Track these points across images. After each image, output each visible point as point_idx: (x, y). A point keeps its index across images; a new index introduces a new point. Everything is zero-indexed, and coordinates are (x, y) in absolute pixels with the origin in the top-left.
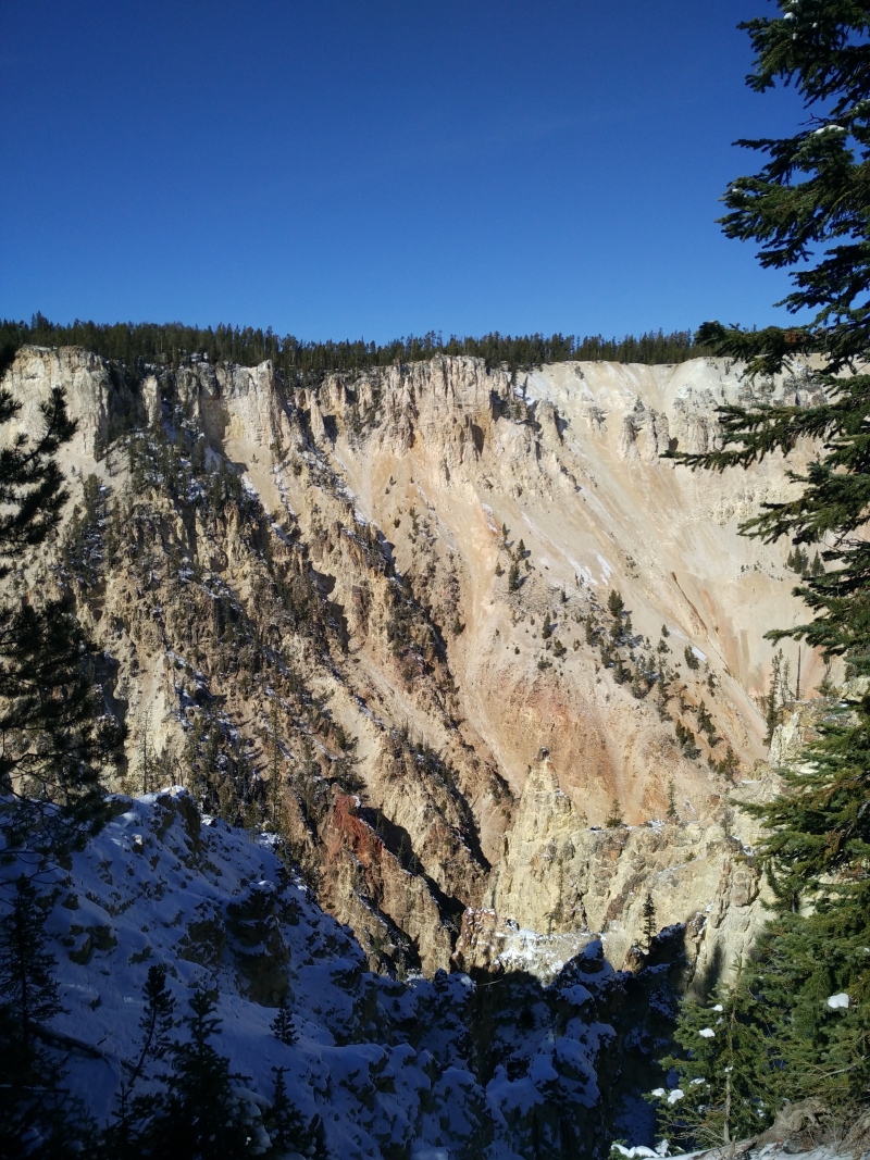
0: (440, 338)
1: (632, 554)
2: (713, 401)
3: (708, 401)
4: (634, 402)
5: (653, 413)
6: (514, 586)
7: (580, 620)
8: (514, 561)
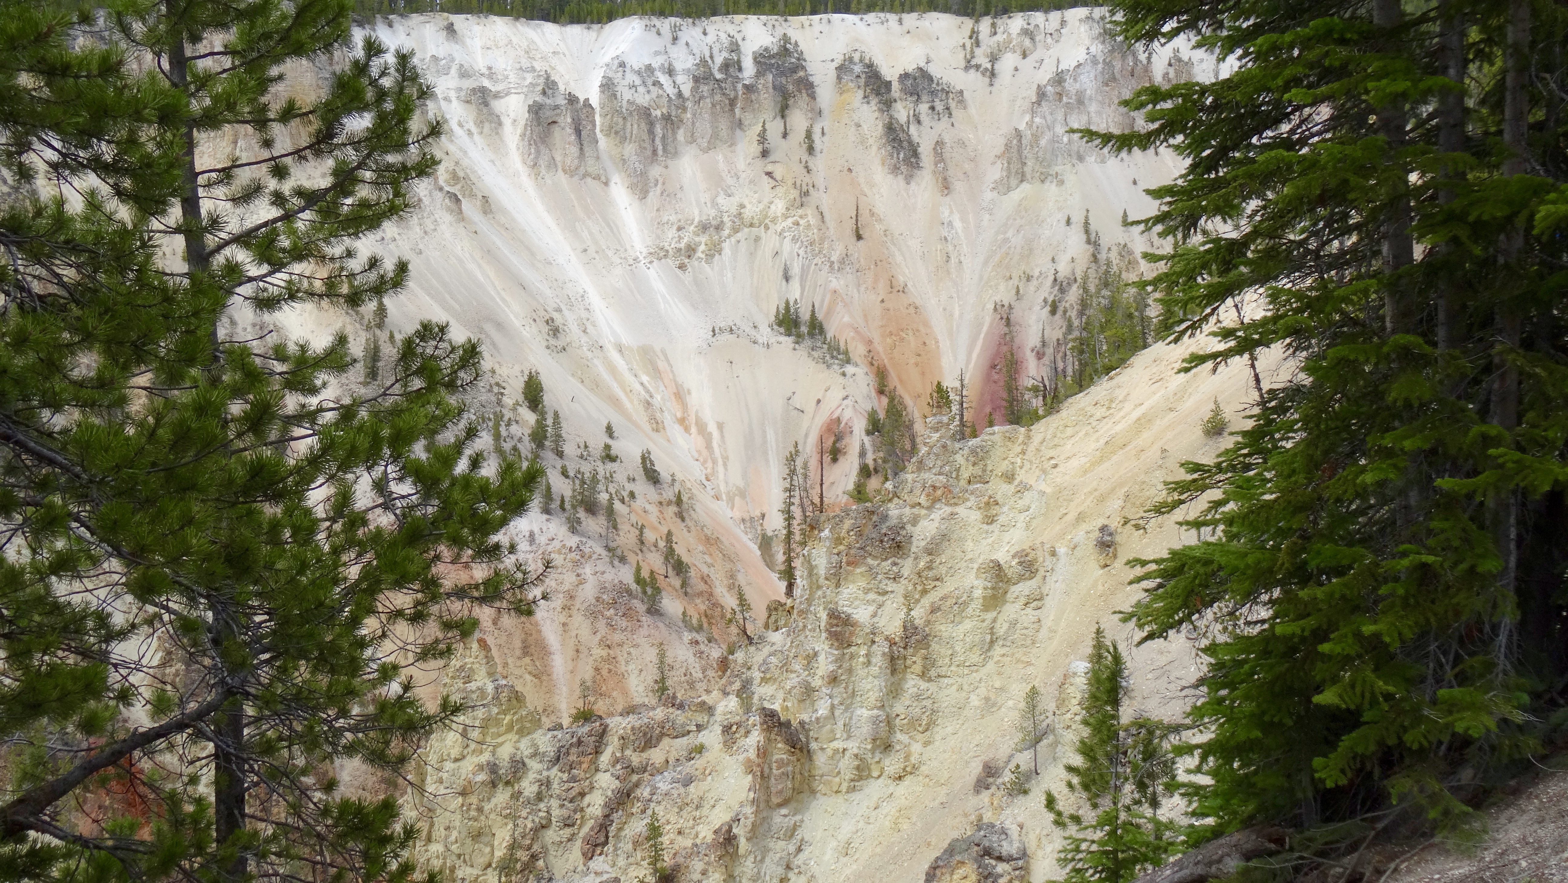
1: (555, 315)
2: (657, 83)
3: (649, 82)
4: (542, 81)
5: (572, 99)
6: (372, 371)
7: (481, 420)
8: (369, 331)
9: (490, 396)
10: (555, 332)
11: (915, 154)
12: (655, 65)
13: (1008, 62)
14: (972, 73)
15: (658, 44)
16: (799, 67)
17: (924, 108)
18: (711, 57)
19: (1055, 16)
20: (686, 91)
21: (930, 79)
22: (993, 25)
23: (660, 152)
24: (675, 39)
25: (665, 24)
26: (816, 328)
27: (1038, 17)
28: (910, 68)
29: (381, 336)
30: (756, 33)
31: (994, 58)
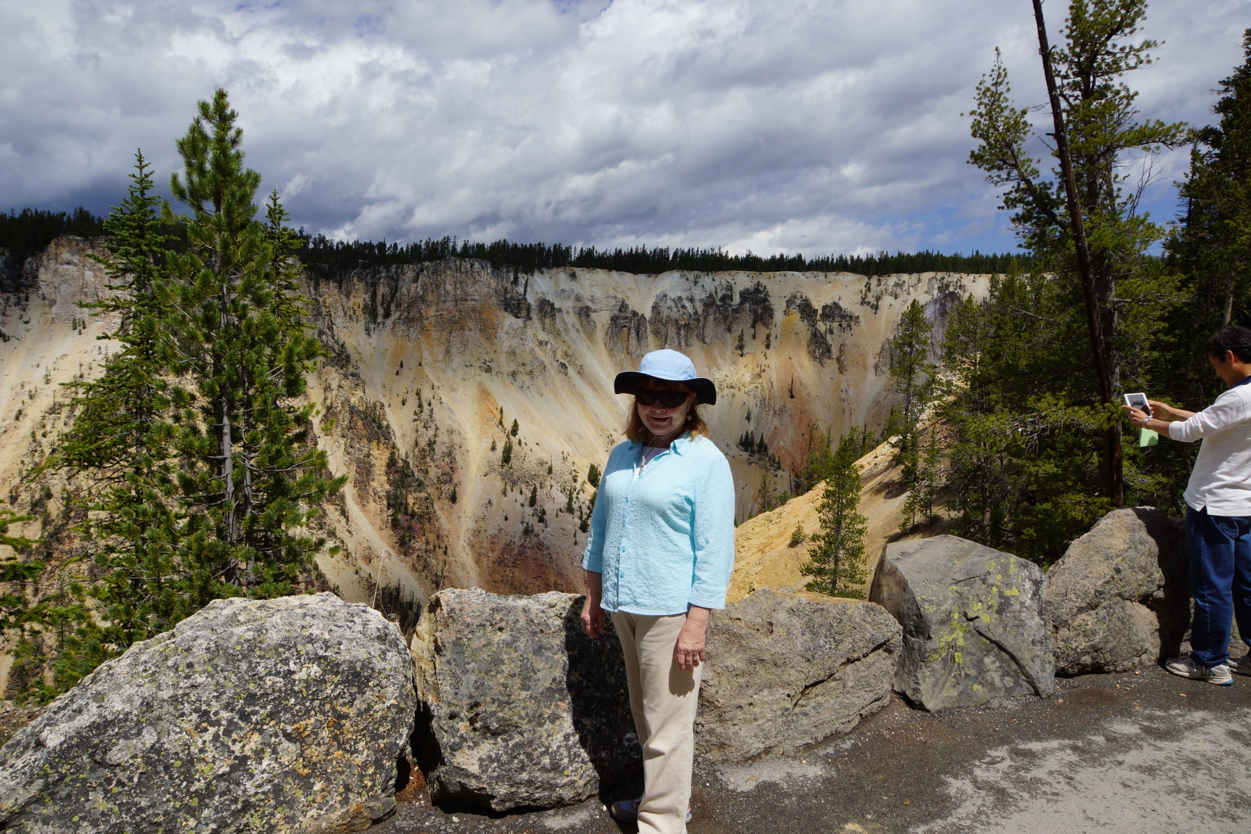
0: (454, 242)
1: (613, 433)
2: (683, 306)
3: (679, 306)
4: (619, 303)
5: (635, 314)
6: (507, 458)
7: (563, 490)
8: (508, 437)
9: (570, 477)
11: (829, 350)
12: (684, 297)
13: (887, 300)
14: (865, 306)
15: (685, 284)
16: (765, 300)
17: (835, 325)
18: (716, 293)
19: (915, 276)
20: (700, 311)
21: (841, 309)
22: (879, 280)
23: (683, 344)
24: (696, 283)
25: (691, 275)
26: (763, 448)
27: (905, 277)
28: (829, 303)
29: (514, 440)
30: (743, 281)
31: (878, 298)
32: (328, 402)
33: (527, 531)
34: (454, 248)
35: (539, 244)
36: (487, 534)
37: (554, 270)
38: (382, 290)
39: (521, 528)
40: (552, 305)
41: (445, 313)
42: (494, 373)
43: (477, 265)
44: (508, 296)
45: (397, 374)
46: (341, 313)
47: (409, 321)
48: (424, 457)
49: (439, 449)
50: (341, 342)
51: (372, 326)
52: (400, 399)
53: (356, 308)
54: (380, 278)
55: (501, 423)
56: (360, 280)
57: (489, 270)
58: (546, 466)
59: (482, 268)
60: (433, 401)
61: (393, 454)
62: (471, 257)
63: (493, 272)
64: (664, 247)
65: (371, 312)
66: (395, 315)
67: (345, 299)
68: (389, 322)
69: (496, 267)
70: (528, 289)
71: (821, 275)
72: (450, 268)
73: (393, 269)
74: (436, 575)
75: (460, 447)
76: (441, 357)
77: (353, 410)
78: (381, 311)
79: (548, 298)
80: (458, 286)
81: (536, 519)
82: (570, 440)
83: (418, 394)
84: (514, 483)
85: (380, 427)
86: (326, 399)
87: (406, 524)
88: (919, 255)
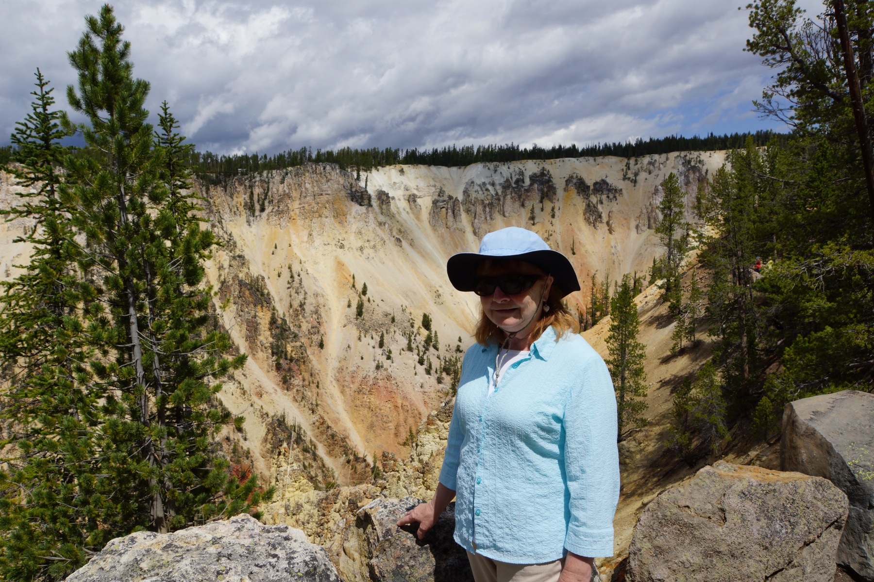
0: (310, 151)
1: (439, 289)
2: (487, 190)
3: (484, 189)
4: (438, 190)
5: (450, 197)
6: (360, 313)
7: (404, 334)
8: (360, 297)
9: (409, 324)
10: (439, 296)
11: (600, 217)
12: (487, 182)
13: (643, 175)
14: (627, 181)
15: (488, 173)
16: (549, 181)
17: (604, 197)
18: (511, 178)
19: (664, 156)
20: (500, 192)
21: (608, 184)
22: (636, 161)
23: (488, 218)
24: (496, 171)
25: (491, 165)
27: (656, 157)
28: (598, 180)
29: (365, 298)
30: (531, 167)
31: (636, 175)
32: (222, 278)
33: (378, 367)
34: (310, 156)
35: (375, 149)
36: (348, 371)
37: (388, 167)
38: (257, 191)
39: (374, 364)
40: (387, 195)
41: (306, 206)
42: (346, 249)
43: (328, 167)
44: (354, 190)
45: (273, 254)
46: (228, 210)
47: (280, 213)
48: (297, 315)
49: (308, 308)
50: (229, 232)
51: (252, 218)
52: (276, 273)
53: (238, 205)
54: (255, 182)
55: (354, 286)
56: (241, 184)
57: (338, 171)
58: (390, 317)
59: (333, 169)
60: (301, 273)
61: (273, 314)
62: (323, 162)
63: (341, 172)
64: (470, 145)
65: (250, 208)
66: (268, 209)
67: (230, 199)
68: (264, 214)
69: (342, 168)
70: (368, 183)
71: (591, 159)
72: (308, 171)
73: (265, 173)
74: (312, 404)
75: (324, 306)
76: (305, 239)
77: (241, 283)
78: (257, 207)
79: (384, 189)
80: (315, 184)
81: (385, 357)
82: (407, 296)
83: (290, 268)
84: (367, 331)
85: (262, 295)
86: (220, 276)
87: (286, 367)
88: (667, 139)
